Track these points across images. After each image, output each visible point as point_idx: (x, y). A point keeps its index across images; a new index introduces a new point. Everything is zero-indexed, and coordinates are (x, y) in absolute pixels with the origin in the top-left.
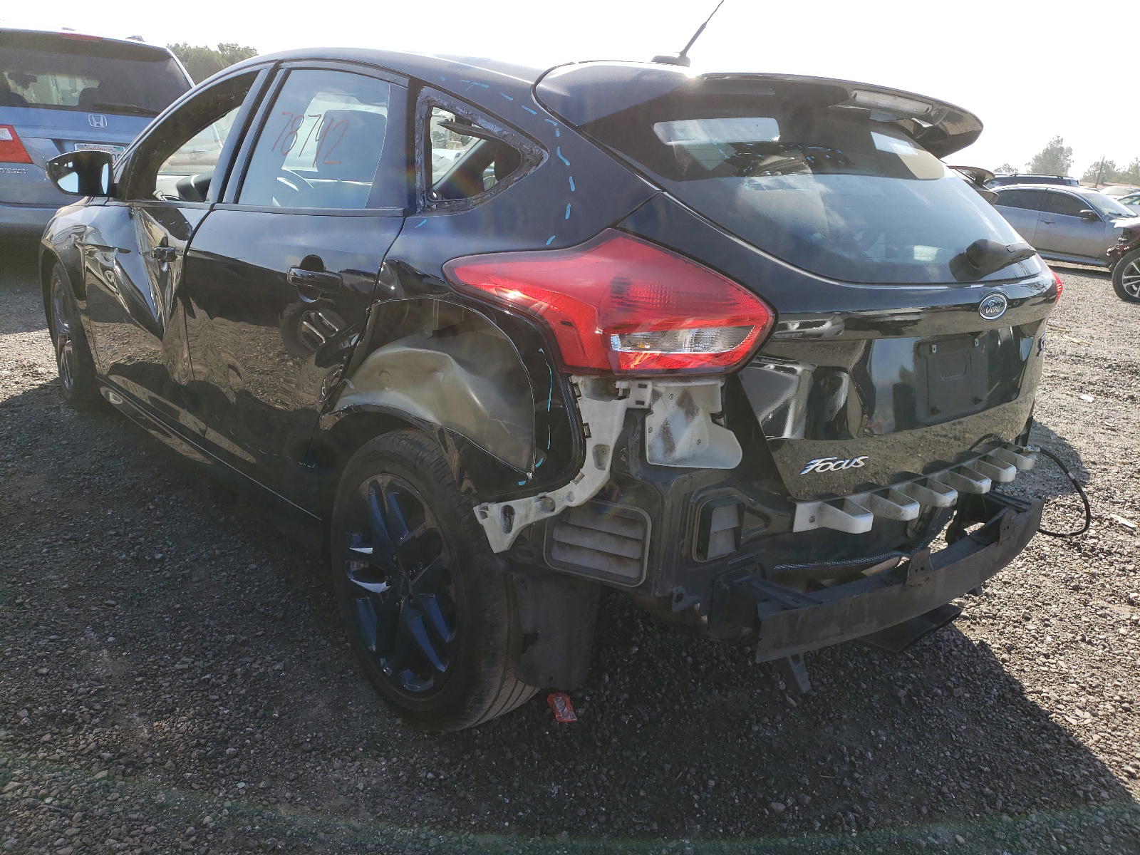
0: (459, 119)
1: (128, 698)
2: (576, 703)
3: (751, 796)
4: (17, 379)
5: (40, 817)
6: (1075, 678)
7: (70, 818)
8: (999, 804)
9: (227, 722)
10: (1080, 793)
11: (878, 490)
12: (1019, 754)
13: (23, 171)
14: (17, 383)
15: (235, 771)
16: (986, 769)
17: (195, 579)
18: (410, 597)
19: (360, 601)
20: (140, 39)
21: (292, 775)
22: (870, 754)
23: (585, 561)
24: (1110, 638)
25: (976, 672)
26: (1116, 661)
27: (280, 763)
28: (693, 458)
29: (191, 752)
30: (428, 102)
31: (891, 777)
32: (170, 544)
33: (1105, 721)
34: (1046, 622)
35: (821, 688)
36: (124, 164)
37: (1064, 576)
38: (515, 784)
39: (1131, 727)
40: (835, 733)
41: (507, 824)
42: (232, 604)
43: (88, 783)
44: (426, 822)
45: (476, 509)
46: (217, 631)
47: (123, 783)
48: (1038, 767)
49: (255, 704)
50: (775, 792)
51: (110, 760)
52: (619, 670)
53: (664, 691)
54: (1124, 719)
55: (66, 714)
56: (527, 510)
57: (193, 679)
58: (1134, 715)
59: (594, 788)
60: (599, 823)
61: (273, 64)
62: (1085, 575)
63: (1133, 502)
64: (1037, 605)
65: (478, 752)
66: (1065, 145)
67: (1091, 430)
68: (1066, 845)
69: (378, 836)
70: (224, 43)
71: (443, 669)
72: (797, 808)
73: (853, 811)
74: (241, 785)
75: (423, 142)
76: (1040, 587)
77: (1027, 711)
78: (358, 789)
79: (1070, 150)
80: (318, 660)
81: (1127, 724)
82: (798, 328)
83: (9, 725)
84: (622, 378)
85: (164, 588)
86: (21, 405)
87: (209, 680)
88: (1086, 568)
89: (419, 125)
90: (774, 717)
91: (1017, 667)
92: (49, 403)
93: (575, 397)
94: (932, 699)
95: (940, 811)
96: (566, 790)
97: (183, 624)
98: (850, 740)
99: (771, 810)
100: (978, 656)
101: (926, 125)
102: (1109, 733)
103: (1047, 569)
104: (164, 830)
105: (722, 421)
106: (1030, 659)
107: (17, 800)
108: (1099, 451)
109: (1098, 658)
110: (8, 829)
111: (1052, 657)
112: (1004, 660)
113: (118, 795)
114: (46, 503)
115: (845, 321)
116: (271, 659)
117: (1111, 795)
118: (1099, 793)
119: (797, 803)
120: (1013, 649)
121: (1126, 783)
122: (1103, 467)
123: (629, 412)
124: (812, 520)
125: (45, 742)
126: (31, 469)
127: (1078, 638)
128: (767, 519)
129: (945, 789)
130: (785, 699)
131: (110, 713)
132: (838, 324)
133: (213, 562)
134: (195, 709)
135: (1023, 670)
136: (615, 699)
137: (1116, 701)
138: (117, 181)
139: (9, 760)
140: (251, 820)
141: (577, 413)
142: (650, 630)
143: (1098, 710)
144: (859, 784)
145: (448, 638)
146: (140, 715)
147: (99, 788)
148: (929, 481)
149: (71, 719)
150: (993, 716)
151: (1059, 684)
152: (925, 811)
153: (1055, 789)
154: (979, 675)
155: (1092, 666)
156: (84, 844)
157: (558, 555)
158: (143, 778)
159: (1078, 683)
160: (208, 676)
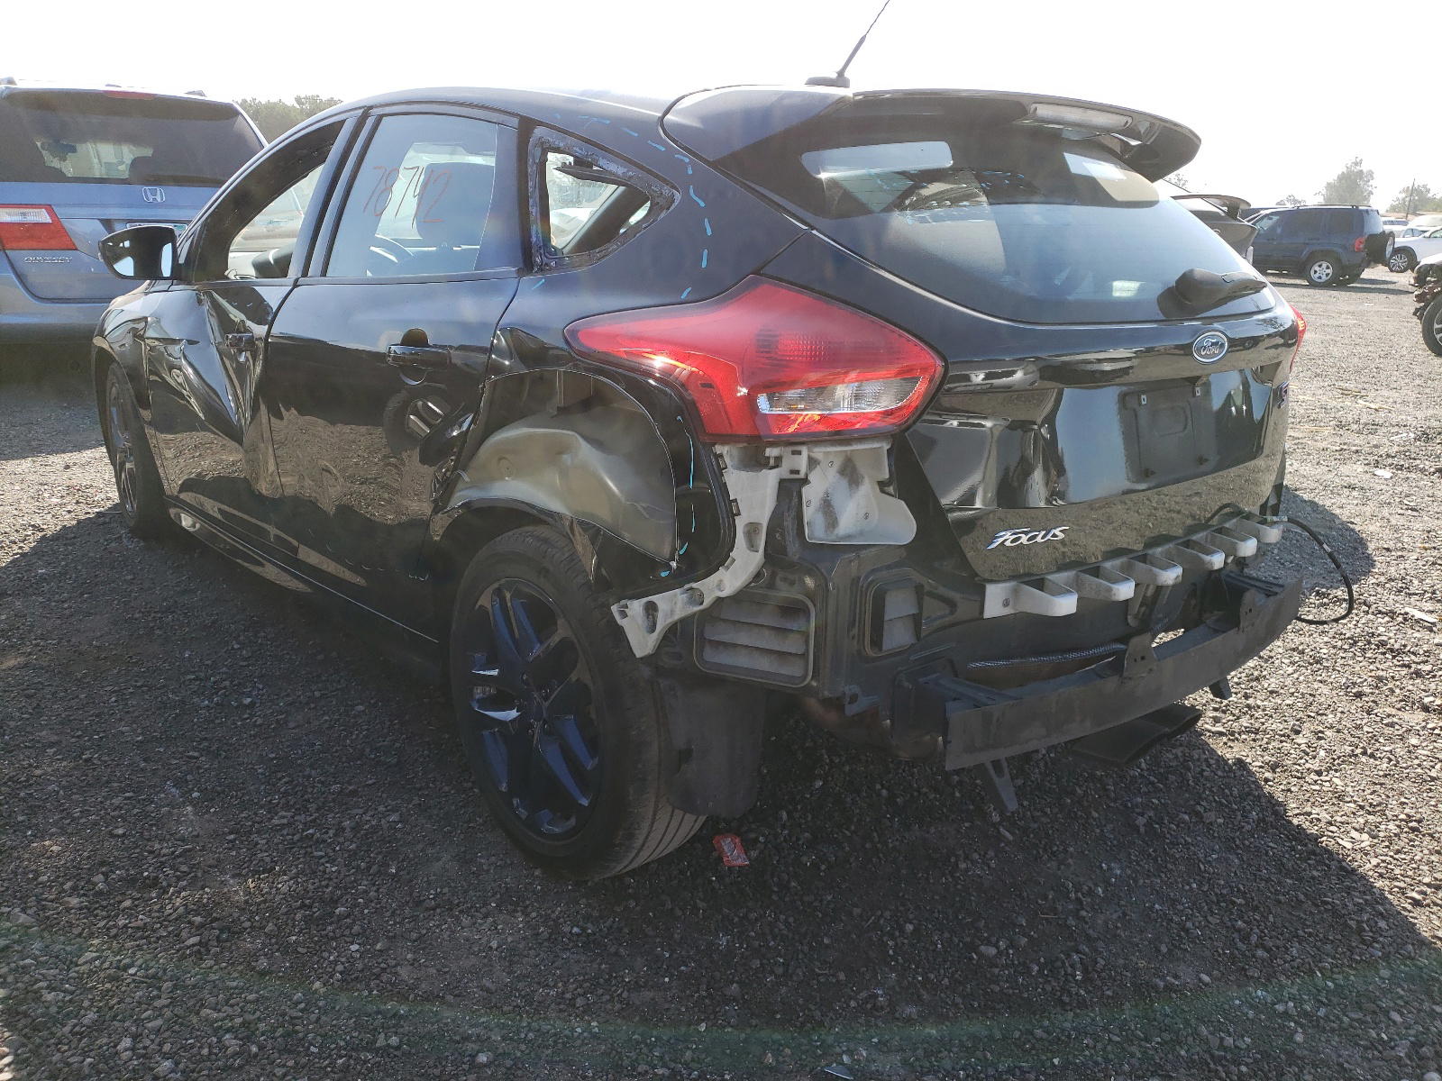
0: (578, 161)
1: (219, 857)
2: (747, 845)
3: (956, 940)
4: (69, 508)
5: (123, 989)
6: (1352, 797)
7: (159, 989)
8: (1254, 939)
9: (335, 880)
10: (1352, 923)
11: (1084, 568)
12: (1280, 883)
13: (65, 259)
14: (69, 512)
15: (347, 932)
16: (1239, 901)
17: (292, 725)
18: (545, 722)
19: (486, 733)
20: (201, 94)
21: (414, 935)
22: (1100, 889)
23: (742, 661)
24: (1398, 750)
25: (1231, 795)
26: (1404, 775)
27: (398, 923)
28: (861, 533)
29: (295, 914)
30: (542, 143)
31: (1125, 914)
32: (261, 686)
33: (1387, 843)
34: (1320, 735)
35: (1043, 819)
36: (190, 240)
37: (1344, 680)
38: (676, 936)
39: (1420, 849)
40: (1059, 869)
41: (667, 980)
42: (336, 752)
43: (178, 951)
44: (572, 980)
45: (614, 608)
46: (319, 782)
47: (218, 949)
48: (1302, 897)
49: (368, 859)
50: (986, 935)
51: (202, 925)
52: (799, 807)
53: (853, 828)
54: (1411, 841)
55: (148, 877)
56: (673, 605)
57: (293, 835)
58: (1424, 835)
59: (769, 937)
60: (775, 975)
61: (361, 111)
62: (1370, 679)
63: (1434, 593)
64: (1309, 716)
65: (632, 904)
66: (1365, 168)
67: (1385, 511)
68: (1333, 980)
69: (515, 997)
70: (303, 96)
71: (585, 802)
72: (1011, 952)
73: (1078, 952)
74: (354, 947)
75: (537, 190)
76: (1314, 696)
77: (1292, 835)
78: (491, 947)
79: (1371, 174)
80: (440, 809)
81: (1413, 846)
82: (984, 379)
83: (82, 892)
84: (772, 444)
85: (255, 736)
86: (74, 538)
87: (313, 835)
88: (1371, 671)
89: (532, 169)
90: (986, 853)
91: (1282, 787)
92: (109, 533)
93: (721, 470)
94: (1178, 826)
95: (1181, 949)
96: (736, 941)
97: (279, 775)
98: (1077, 876)
99: (981, 955)
100: (1235, 776)
101: (1134, 143)
102: (1391, 857)
103: (1323, 675)
104: (267, 998)
105: (891, 489)
106: (1299, 778)
107: (96, 972)
108: (1396, 535)
109: (1381, 773)
110: (86, 1003)
111: (1325, 773)
112: (1267, 780)
113: (212, 962)
114: (111, 647)
115: (1040, 370)
116: (384, 809)
117: (1391, 925)
118: (1377, 923)
119: (1011, 945)
120: (1277, 767)
121: (1410, 912)
122: (1400, 553)
123: (783, 484)
124: (1006, 604)
125: (125, 908)
126: (91, 609)
127: (1359, 751)
128: (952, 605)
129: (1189, 925)
130: (999, 832)
131: (199, 875)
132: (1031, 373)
133: (312, 706)
134: (297, 868)
135: (1289, 790)
136: (794, 839)
137: (1402, 820)
138: (182, 261)
139: (84, 929)
140: (368, 985)
141: (724, 488)
142: (837, 761)
143: (1379, 831)
144: (1086, 923)
145: (590, 765)
146: (233, 877)
147: (190, 955)
148: (1149, 557)
149: (155, 883)
150: (1251, 843)
151: (1333, 804)
152: (1164, 949)
153: (1322, 920)
154: (1236, 798)
155: (1374, 783)
156: (176, 1015)
157: (712, 656)
158: (241, 944)
159: (1355, 802)
160: (310, 831)
